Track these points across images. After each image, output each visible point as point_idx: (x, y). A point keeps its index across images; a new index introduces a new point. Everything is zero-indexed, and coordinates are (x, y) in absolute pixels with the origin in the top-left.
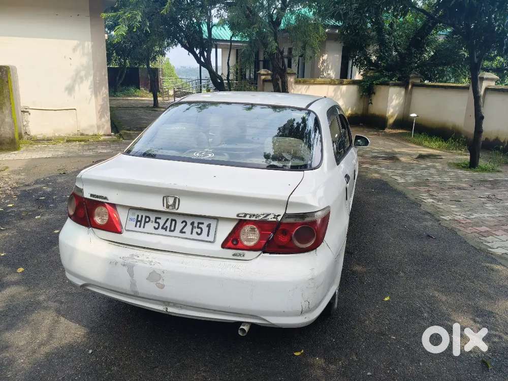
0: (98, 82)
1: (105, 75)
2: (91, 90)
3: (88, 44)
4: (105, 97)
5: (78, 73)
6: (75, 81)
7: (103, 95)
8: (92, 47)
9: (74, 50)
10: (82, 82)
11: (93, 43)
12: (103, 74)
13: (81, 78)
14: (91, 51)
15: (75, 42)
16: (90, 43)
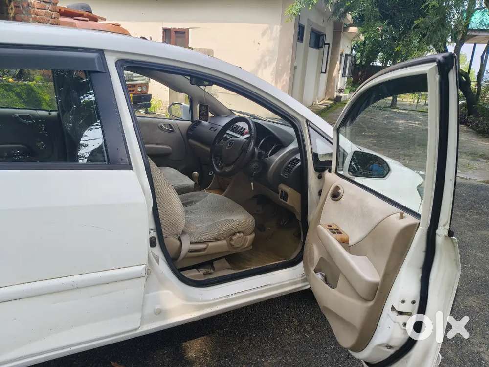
0: (280, 68)
1: (288, 61)
2: (272, 76)
3: (277, 28)
4: (284, 85)
5: (263, 57)
6: (259, 66)
7: (283, 82)
8: (280, 31)
9: (263, 34)
10: (265, 67)
11: (281, 27)
12: (287, 59)
13: (265, 63)
14: (278, 35)
15: (266, 26)
16: (278, 27)
